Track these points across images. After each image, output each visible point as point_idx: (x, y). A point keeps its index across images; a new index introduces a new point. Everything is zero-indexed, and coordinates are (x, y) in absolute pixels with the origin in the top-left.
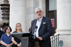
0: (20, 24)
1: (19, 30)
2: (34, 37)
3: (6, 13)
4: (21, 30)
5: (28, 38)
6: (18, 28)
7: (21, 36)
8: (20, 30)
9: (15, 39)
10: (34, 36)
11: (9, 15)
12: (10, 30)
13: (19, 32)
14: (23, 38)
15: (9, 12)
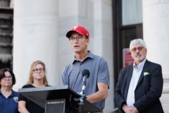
0: (42, 64)
1: (39, 80)
2: (81, 100)
3: (4, 34)
4: (44, 81)
5: (63, 102)
6: (36, 75)
7: (45, 98)
8: (42, 81)
9: (27, 107)
10: (80, 96)
11: (11, 38)
12: (11, 79)
13: (39, 87)
14: (49, 103)
15: (10, 29)
